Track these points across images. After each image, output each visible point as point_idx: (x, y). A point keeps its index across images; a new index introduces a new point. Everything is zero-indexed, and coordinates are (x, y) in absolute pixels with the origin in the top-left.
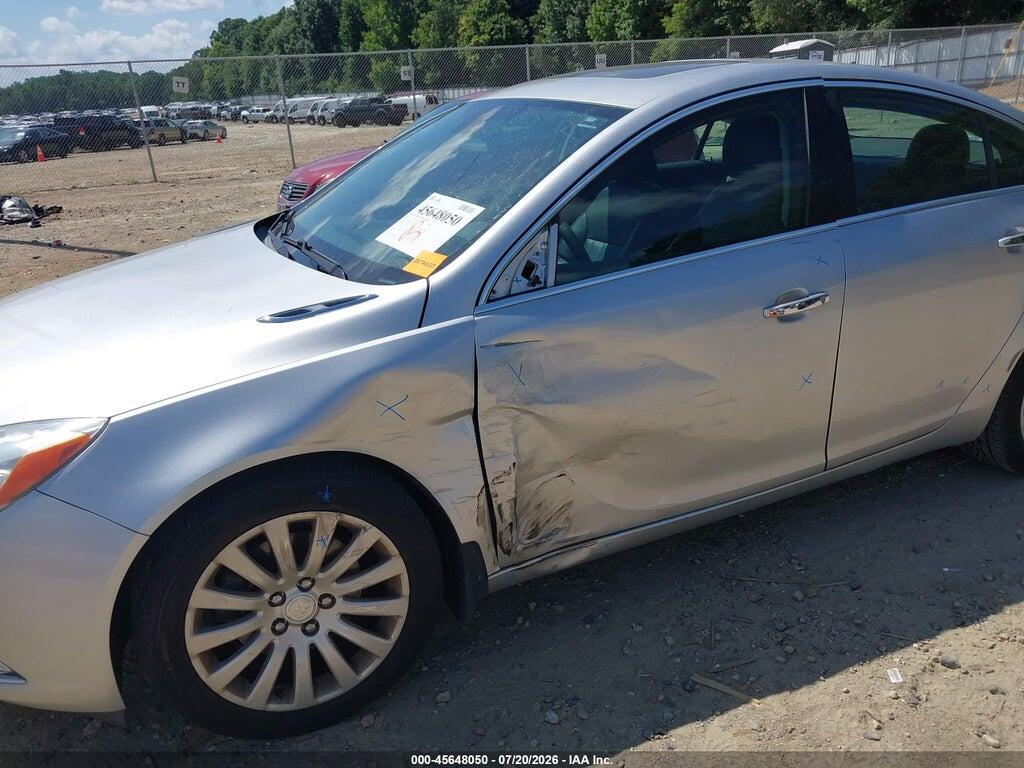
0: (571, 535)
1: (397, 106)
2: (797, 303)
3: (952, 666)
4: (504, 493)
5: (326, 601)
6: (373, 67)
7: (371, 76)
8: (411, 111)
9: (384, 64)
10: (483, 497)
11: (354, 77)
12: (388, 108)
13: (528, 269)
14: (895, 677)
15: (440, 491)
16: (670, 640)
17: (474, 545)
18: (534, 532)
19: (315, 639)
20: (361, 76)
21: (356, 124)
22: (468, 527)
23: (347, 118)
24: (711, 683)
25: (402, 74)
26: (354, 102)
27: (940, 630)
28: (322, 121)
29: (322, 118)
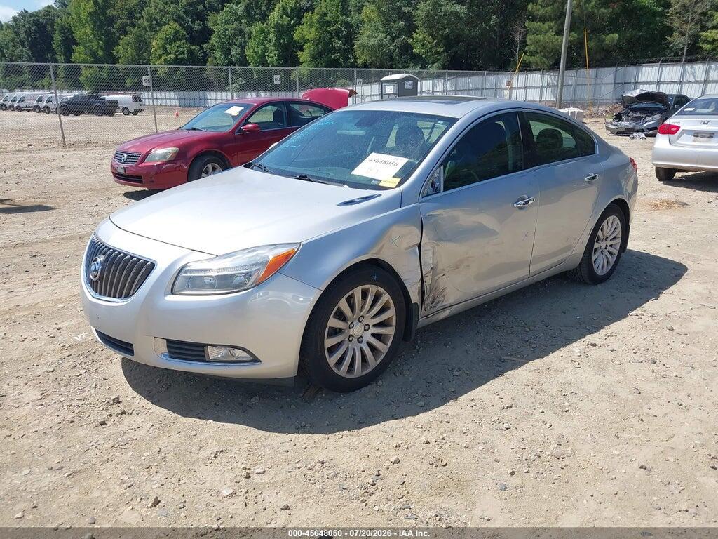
0: (444, 304)
1: (110, 102)
2: (522, 202)
3: (595, 345)
4: (428, 280)
5: (366, 328)
6: (83, 72)
7: (82, 78)
8: (121, 106)
9: (92, 71)
10: (420, 283)
11: (67, 77)
12: (103, 103)
13: (433, 184)
14: (576, 350)
15: (406, 280)
16: (485, 348)
17: (416, 304)
18: (433, 301)
19: (361, 345)
20: (73, 79)
21: (77, 114)
22: (415, 298)
23: (69, 108)
24: (510, 358)
25: (143, 81)
26: (75, 97)
27: (585, 336)
28: (47, 110)
29: (47, 108)
